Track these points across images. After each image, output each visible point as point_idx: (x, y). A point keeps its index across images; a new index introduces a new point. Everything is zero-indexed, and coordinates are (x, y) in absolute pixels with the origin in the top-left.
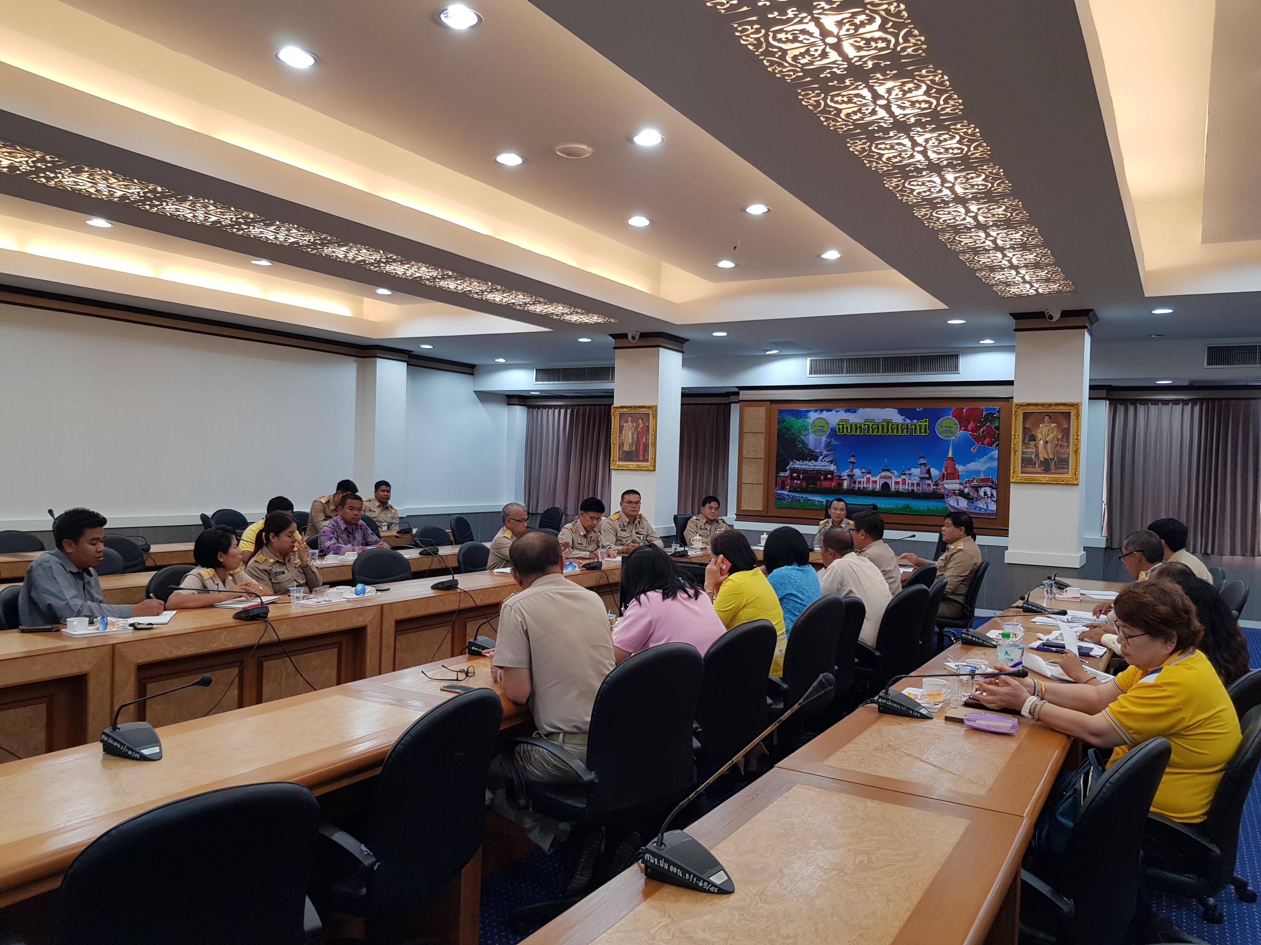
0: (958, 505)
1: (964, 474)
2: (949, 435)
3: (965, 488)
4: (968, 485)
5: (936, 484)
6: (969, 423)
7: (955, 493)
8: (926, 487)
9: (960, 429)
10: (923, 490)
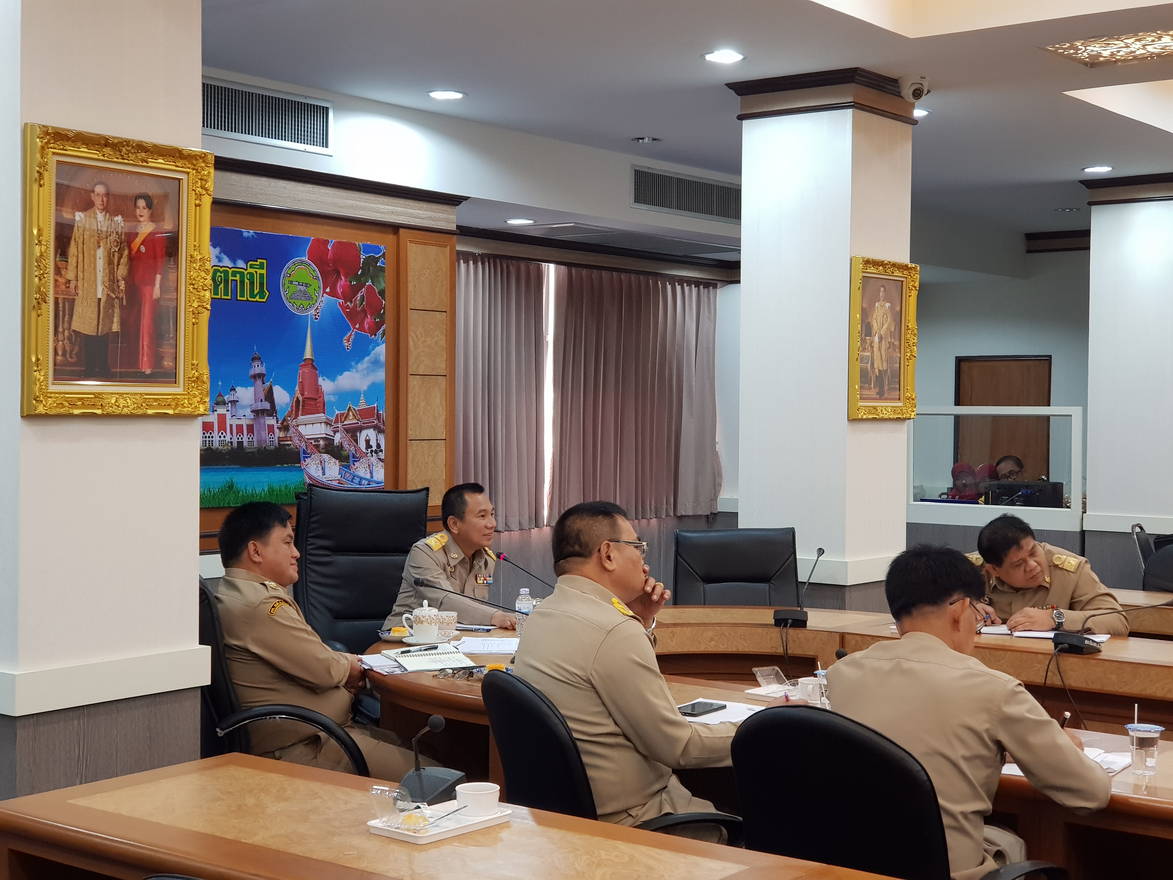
0: (324, 474)
1: (332, 399)
2: (306, 303)
3: (335, 432)
4: (340, 425)
5: (285, 428)
6: (339, 277)
7: (317, 446)
8: (265, 434)
9: (324, 292)
10: (259, 442)
